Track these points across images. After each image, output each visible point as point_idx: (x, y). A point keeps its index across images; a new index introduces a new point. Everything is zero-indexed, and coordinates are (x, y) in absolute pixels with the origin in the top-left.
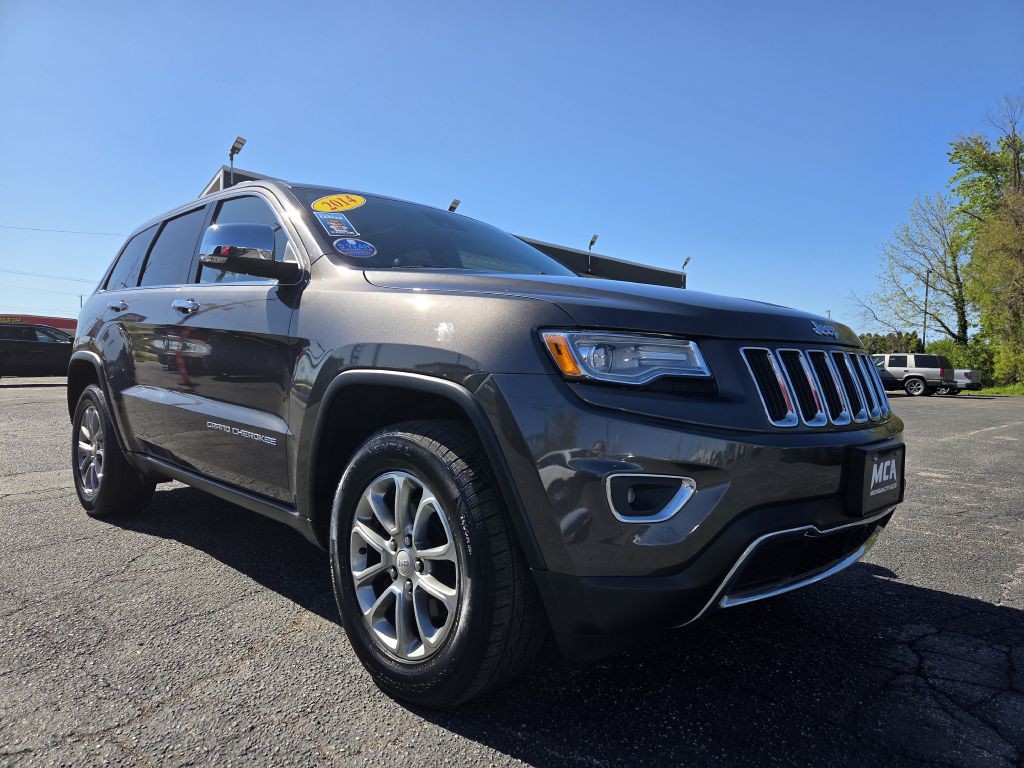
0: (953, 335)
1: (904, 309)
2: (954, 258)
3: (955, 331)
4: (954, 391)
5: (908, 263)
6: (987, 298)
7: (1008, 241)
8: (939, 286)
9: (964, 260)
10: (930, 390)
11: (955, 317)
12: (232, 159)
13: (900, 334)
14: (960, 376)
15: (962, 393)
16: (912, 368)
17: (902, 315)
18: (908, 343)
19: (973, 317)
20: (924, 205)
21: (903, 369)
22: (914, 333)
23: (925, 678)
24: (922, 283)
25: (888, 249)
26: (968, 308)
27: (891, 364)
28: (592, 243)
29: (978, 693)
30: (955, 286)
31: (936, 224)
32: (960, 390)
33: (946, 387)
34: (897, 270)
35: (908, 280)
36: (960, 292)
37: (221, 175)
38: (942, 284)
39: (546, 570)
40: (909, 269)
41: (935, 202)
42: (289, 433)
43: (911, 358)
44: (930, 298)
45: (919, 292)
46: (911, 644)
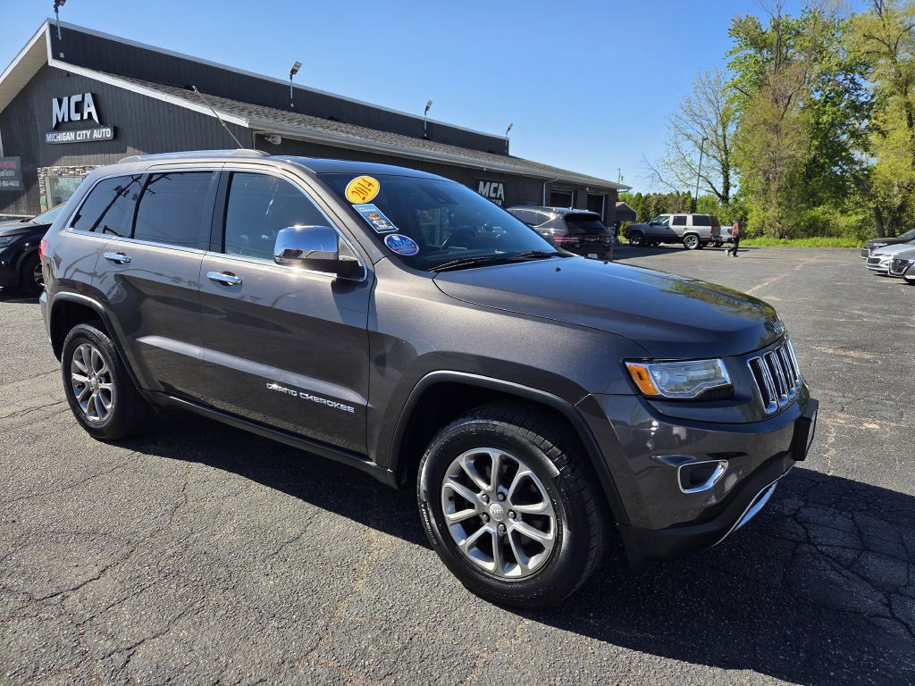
0: (719, 195)
1: (684, 172)
2: (724, 128)
3: (721, 191)
4: (718, 244)
5: (689, 131)
6: (747, 164)
7: (768, 116)
8: (710, 152)
9: (731, 129)
10: (702, 244)
11: (721, 180)
12: (57, 11)
13: (678, 193)
14: (725, 232)
15: (725, 245)
16: (690, 227)
17: (681, 177)
18: (684, 202)
19: (734, 179)
20: (704, 79)
21: (683, 227)
22: (689, 193)
23: (815, 545)
24: (698, 150)
25: (673, 118)
26: (731, 172)
27: (674, 224)
28: (427, 108)
29: (849, 555)
30: (723, 153)
31: (712, 98)
32: (723, 243)
33: (713, 242)
34: (680, 137)
35: (687, 146)
36: (727, 158)
37: (46, 28)
38: (713, 151)
39: (630, 525)
40: (689, 137)
41: (713, 77)
42: (369, 405)
43: (690, 218)
44: (703, 163)
45: (695, 157)
46: (794, 517)
